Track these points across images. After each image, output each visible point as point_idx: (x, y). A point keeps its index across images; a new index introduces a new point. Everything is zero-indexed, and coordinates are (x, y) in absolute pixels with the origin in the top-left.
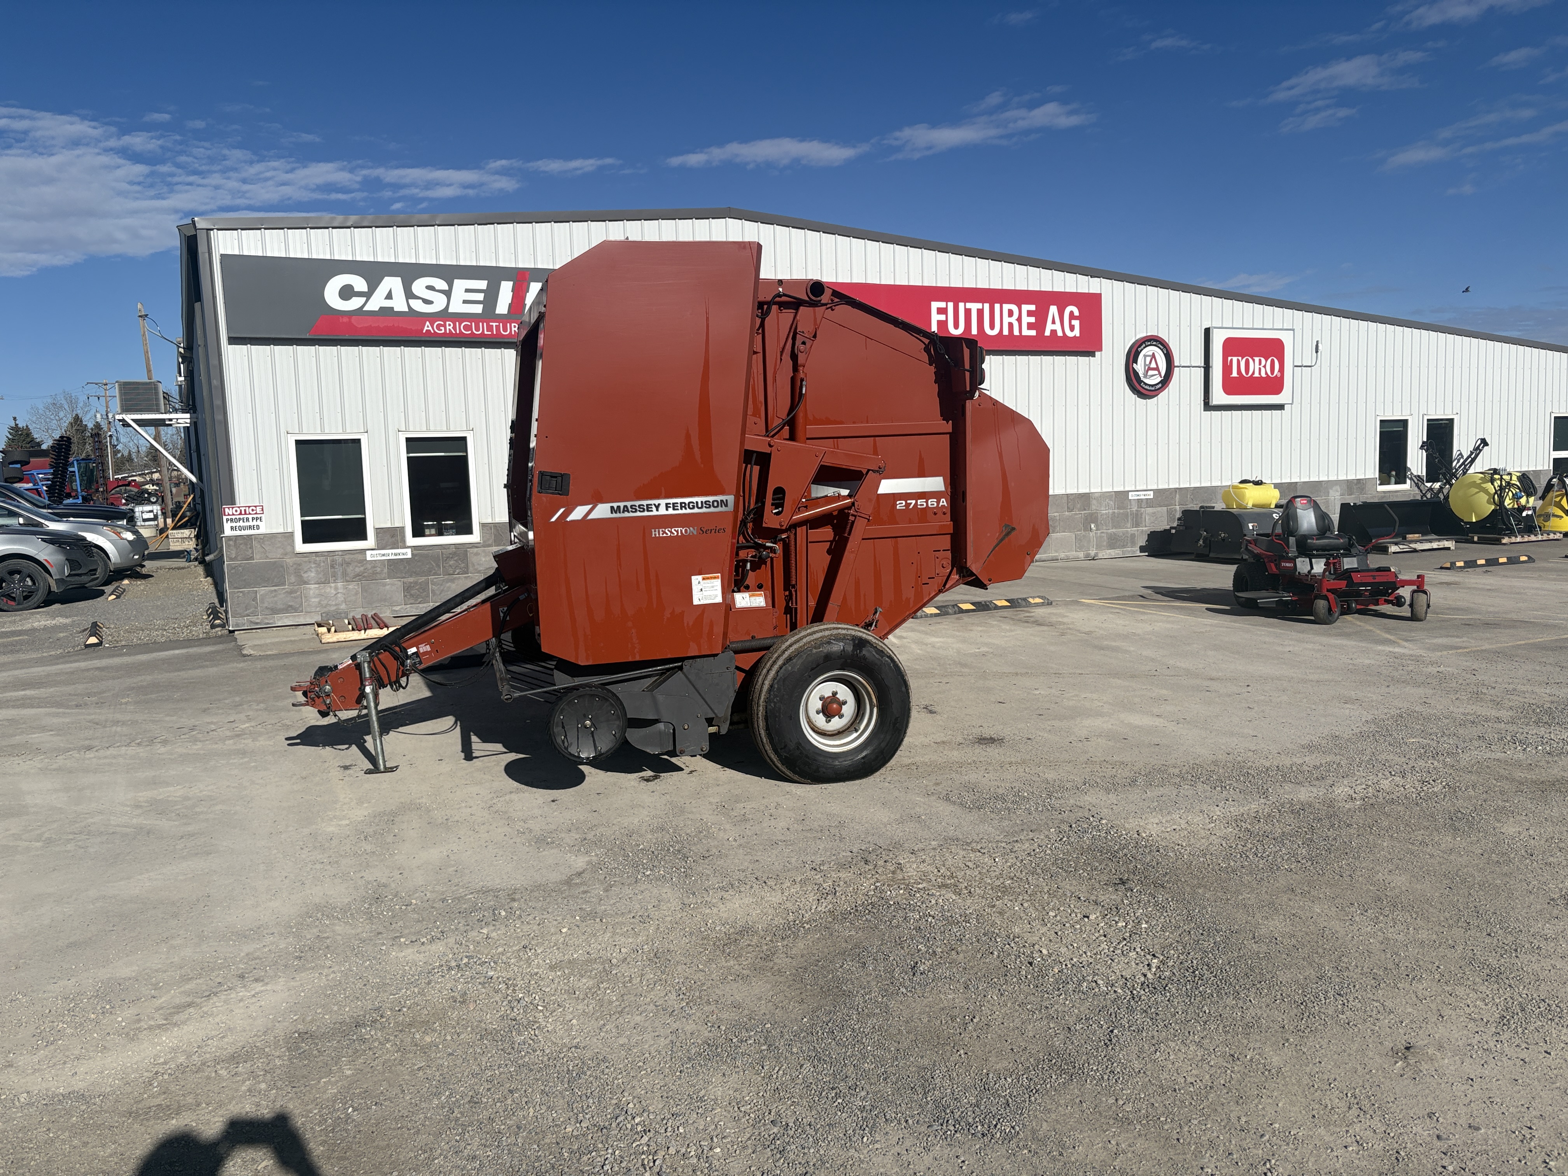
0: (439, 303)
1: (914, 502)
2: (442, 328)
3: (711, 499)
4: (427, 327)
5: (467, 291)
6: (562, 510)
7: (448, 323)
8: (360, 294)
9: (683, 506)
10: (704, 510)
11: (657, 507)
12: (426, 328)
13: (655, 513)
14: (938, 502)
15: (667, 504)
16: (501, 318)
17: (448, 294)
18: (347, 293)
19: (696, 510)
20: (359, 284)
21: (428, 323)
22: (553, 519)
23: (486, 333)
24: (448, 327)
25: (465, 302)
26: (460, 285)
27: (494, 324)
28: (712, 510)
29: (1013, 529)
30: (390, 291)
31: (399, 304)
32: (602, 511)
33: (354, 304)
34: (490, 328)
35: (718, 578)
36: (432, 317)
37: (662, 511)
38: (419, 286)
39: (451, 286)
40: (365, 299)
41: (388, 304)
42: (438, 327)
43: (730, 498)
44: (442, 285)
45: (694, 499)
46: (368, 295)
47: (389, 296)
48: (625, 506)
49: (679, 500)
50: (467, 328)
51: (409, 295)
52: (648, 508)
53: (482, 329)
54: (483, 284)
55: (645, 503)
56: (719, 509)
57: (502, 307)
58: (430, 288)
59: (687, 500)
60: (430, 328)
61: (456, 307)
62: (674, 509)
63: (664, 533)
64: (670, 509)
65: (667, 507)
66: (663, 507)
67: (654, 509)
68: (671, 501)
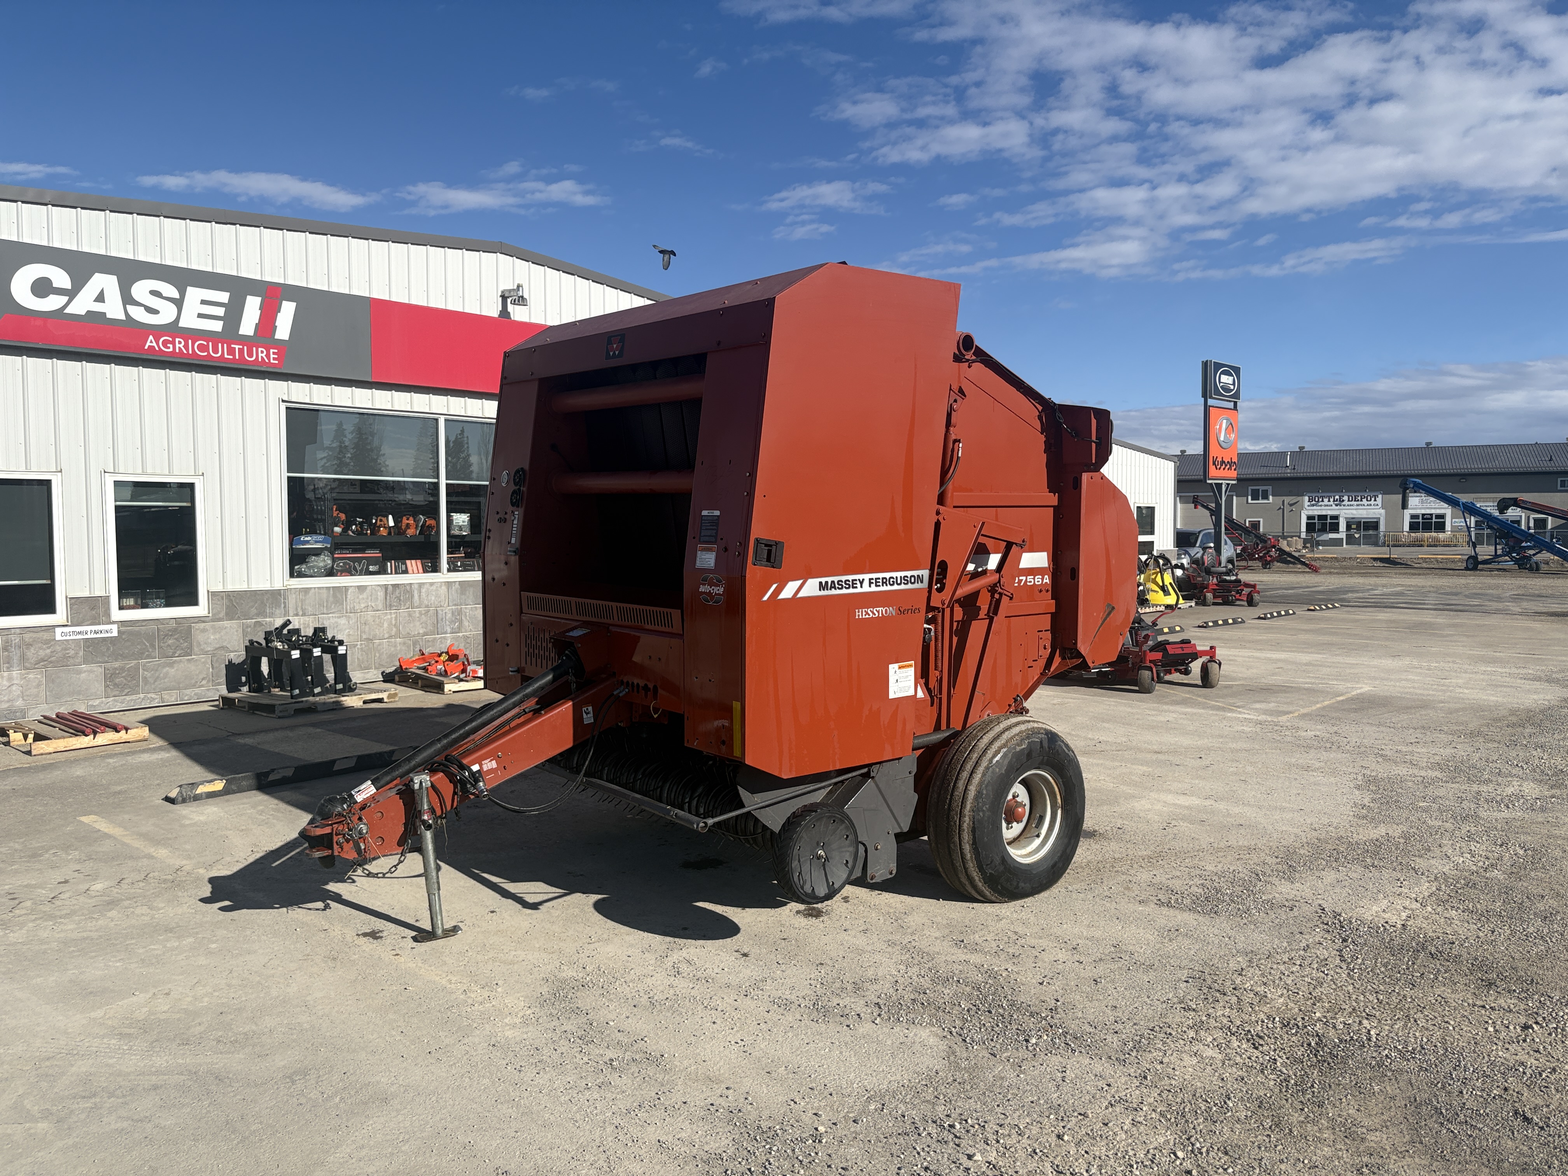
0: (167, 314)
1: (1024, 578)
2: (171, 346)
3: (909, 574)
4: (151, 342)
5: (203, 302)
6: (774, 586)
7: (177, 340)
8: (60, 292)
9: (885, 581)
10: (903, 587)
11: (861, 583)
12: (148, 344)
13: (859, 590)
14: (1042, 579)
15: (870, 579)
16: (244, 340)
17: (179, 303)
18: (42, 288)
19: (896, 587)
20: (61, 278)
21: (151, 337)
22: (765, 598)
23: (226, 356)
24: (177, 345)
25: (200, 316)
26: (194, 294)
27: (237, 347)
28: (910, 586)
29: (1113, 608)
30: (102, 291)
31: (114, 309)
32: (811, 588)
33: (52, 303)
34: (231, 351)
35: (911, 666)
36: (157, 331)
37: (866, 588)
38: (141, 289)
39: (183, 294)
40: (67, 298)
41: (98, 307)
42: (165, 343)
43: (925, 573)
44: (170, 291)
45: (894, 574)
46: (71, 294)
47: (100, 298)
48: (833, 582)
49: (881, 575)
50: (202, 348)
51: (128, 299)
52: (853, 584)
53: (222, 351)
54: (223, 297)
55: (850, 578)
56: (916, 586)
57: (248, 326)
58: (155, 293)
59: (887, 575)
60: (154, 344)
61: (189, 321)
62: (876, 586)
63: (867, 613)
64: (873, 586)
65: (870, 583)
66: (866, 583)
67: (859, 585)
68: (874, 576)
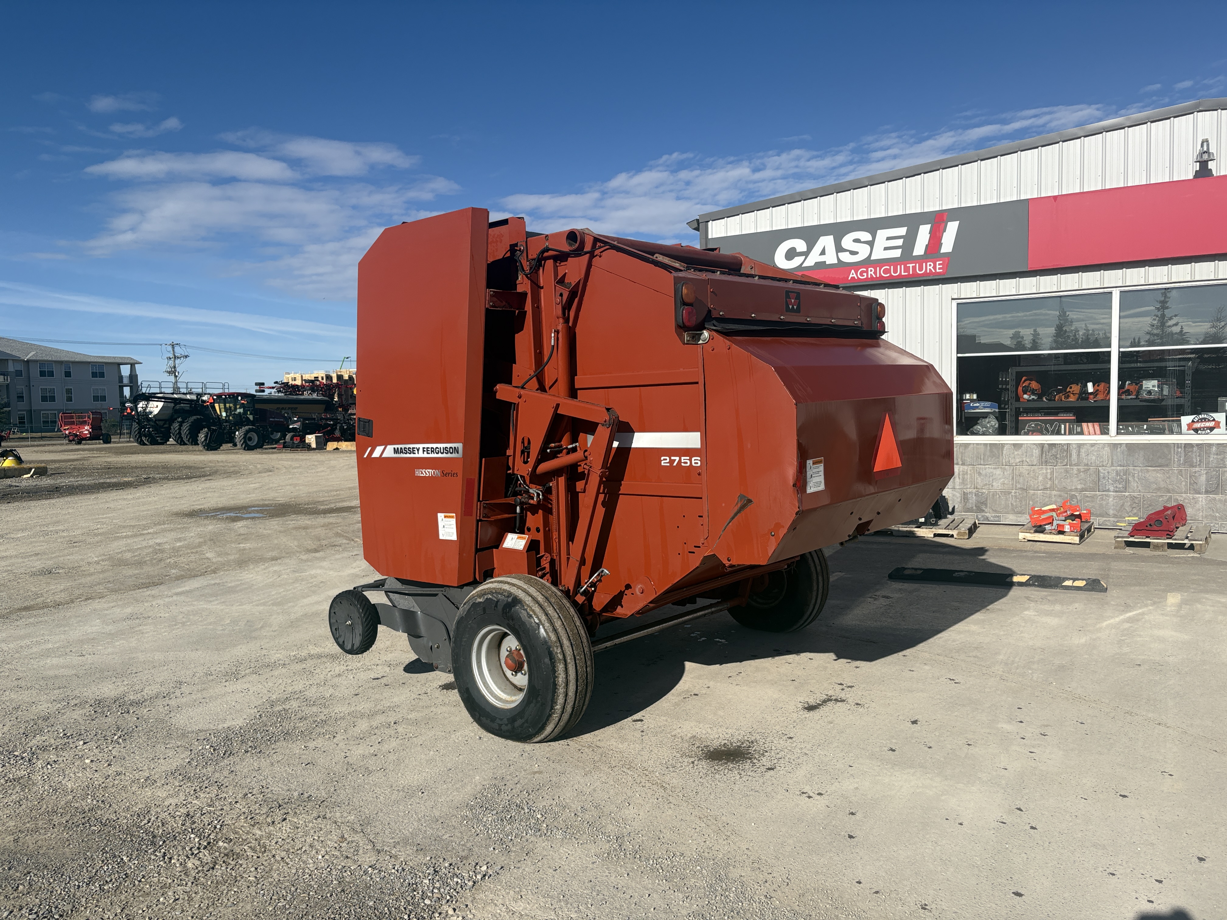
0: (863, 252)
2: (865, 274)
3: (448, 445)
4: (853, 274)
5: (888, 239)
6: (370, 449)
7: (869, 269)
8: (800, 254)
9: (433, 450)
10: (444, 455)
11: (418, 450)
12: (851, 276)
13: (416, 455)
15: (424, 448)
17: (871, 244)
18: (791, 254)
19: (440, 455)
20: (800, 245)
21: (853, 271)
22: (365, 456)
23: (903, 274)
24: (870, 273)
25: (886, 249)
26: (882, 234)
27: (911, 265)
28: (449, 455)
29: (750, 501)
30: (824, 248)
31: (831, 258)
32: (389, 452)
33: (796, 262)
34: (907, 269)
35: (452, 517)
36: (856, 266)
37: (421, 455)
38: (847, 241)
39: (874, 237)
40: (804, 257)
41: (822, 259)
42: (861, 274)
43: (459, 446)
44: (865, 236)
45: (439, 445)
46: (806, 254)
47: (823, 253)
48: (401, 448)
49: (430, 446)
50: (885, 271)
51: (839, 249)
52: (413, 450)
53: (901, 271)
55: (411, 446)
56: (453, 455)
58: (857, 241)
59: (434, 446)
60: (855, 275)
62: (428, 453)
63: (422, 473)
64: (425, 453)
65: (424, 451)
66: (421, 451)
67: (416, 452)
68: (426, 446)
